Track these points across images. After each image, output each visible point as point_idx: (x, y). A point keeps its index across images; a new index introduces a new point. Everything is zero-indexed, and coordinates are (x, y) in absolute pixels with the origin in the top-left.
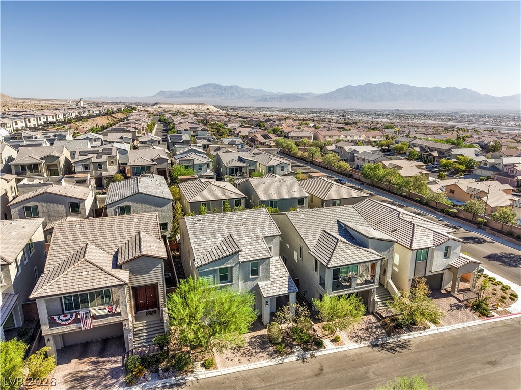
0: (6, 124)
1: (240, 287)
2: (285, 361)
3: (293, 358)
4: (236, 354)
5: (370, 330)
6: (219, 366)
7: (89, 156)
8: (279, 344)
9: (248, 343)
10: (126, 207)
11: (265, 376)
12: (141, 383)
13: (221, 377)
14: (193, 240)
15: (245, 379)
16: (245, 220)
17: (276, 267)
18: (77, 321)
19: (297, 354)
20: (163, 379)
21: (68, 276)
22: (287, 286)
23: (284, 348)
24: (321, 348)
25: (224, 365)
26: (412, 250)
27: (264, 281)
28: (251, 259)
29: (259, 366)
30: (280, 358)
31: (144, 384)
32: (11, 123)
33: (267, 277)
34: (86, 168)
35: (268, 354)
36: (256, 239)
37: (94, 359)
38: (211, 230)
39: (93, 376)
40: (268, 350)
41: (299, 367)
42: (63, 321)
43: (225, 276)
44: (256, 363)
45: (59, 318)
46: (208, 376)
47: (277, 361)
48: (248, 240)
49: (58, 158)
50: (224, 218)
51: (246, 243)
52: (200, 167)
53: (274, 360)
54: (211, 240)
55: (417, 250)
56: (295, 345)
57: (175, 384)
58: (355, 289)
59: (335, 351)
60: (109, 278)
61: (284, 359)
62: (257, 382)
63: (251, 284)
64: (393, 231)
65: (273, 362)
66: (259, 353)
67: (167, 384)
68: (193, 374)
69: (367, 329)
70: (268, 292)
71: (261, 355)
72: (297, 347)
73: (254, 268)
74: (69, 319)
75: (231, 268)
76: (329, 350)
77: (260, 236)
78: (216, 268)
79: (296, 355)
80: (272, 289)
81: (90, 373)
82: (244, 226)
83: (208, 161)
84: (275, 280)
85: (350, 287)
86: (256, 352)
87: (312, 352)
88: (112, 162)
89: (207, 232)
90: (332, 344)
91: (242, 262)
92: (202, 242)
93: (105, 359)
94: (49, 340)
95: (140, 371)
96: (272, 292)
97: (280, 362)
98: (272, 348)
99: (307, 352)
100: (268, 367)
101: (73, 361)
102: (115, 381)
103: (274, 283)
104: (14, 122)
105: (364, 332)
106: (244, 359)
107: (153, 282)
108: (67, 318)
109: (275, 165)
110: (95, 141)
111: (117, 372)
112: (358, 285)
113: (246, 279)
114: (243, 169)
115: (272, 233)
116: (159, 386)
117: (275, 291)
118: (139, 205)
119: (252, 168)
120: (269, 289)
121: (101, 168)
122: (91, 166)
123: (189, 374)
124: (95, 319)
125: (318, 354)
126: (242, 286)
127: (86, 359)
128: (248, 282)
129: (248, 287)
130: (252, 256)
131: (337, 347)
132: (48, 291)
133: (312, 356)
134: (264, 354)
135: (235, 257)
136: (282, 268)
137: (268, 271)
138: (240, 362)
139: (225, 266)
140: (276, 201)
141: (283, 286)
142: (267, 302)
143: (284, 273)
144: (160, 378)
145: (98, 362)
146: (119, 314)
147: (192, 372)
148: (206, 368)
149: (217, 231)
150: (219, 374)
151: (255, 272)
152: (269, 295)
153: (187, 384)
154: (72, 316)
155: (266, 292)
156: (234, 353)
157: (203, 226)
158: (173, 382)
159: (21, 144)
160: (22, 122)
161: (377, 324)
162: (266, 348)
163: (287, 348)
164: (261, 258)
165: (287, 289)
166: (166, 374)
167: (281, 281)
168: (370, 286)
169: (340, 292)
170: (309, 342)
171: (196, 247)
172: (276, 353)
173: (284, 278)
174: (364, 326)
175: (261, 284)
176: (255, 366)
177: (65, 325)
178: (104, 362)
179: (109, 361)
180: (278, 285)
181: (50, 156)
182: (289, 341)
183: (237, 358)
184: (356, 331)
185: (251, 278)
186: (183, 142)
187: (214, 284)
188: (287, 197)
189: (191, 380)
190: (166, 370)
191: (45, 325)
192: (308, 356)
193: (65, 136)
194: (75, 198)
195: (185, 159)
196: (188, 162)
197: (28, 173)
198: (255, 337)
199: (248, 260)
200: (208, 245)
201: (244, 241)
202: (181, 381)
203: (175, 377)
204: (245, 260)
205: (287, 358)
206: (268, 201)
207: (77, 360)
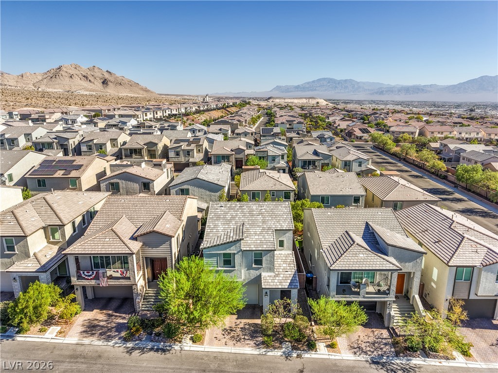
0: (138, 115)
1: (242, 274)
2: (269, 354)
3: (278, 353)
4: (225, 336)
5: (376, 345)
6: (205, 343)
7: (182, 144)
8: (268, 336)
9: (241, 328)
10: (186, 189)
11: (243, 363)
12: (136, 341)
13: (202, 353)
14: (208, 224)
15: (223, 360)
16: (264, 211)
17: (285, 261)
18: (97, 278)
19: (284, 349)
20: (154, 342)
21: (95, 240)
22: (289, 281)
23: (273, 341)
24: (312, 350)
25: (211, 343)
26: (449, 266)
27: (267, 272)
28: (254, 249)
29: (242, 352)
30: (265, 350)
31: (137, 342)
32: (142, 115)
33: (271, 269)
34: (178, 155)
35: (255, 343)
36: (266, 230)
37: (110, 312)
38: (228, 217)
39: (103, 327)
40: (257, 339)
41: (279, 363)
42: (86, 276)
43: (228, 261)
44: (241, 349)
45: (84, 273)
46: (192, 349)
47: (261, 352)
48: (259, 230)
49: (156, 144)
50: (245, 207)
51: (255, 233)
52: (274, 159)
53: (258, 350)
54: (224, 226)
55: (457, 267)
56: (286, 341)
57: (161, 349)
58: (364, 297)
59: (327, 357)
60: (123, 247)
61: (269, 351)
62: (232, 366)
63: (254, 274)
64: (436, 242)
65: (256, 352)
66: (248, 340)
67: (156, 347)
68: (180, 344)
69: (374, 344)
70: (268, 284)
71: (248, 342)
72: (287, 343)
73: (257, 259)
74: (91, 275)
75: (234, 254)
76: (320, 354)
77: (272, 228)
78: (219, 252)
79: (282, 351)
80: (273, 281)
81: (102, 324)
82: (260, 216)
83: (283, 153)
84: (280, 273)
85: (358, 293)
86: (244, 339)
87: (300, 352)
88: (199, 150)
89: (224, 218)
90: (326, 349)
91: (244, 250)
92: (216, 226)
93: (118, 314)
94: (77, 289)
95: (137, 330)
96: (272, 284)
97: (264, 353)
98: (261, 338)
99: (295, 351)
100: (249, 355)
101: (95, 311)
102: (117, 334)
103: (277, 275)
104: (144, 114)
105: (369, 346)
106: (231, 343)
107: (162, 256)
108: (89, 274)
109: (351, 160)
110: (199, 131)
111: (121, 327)
112: (368, 293)
113: (249, 268)
114: (316, 163)
115: (286, 226)
116: (148, 347)
117: (275, 284)
118: (196, 189)
119: (326, 162)
120: (270, 281)
121: (189, 155)
122: (181, 153)
123: (177, 343)
124: (110, 279)
125: (307, 355)
126: (245, 273)
127: (104, 311)
128: (251, 271)
129: (251, 275)
130: (256, 246)
131: (330, 353)
132: (77, 250)
133: (299, 356)
134: (252, 343)
135: (238, 245)
136: (291, 263)
137: (272, 262)
138: (226, 344)
139: (228, 251)
140: (328, 197)
141: (285, 281)
142: (266, 293)
143: (291, 268)
144: (152, 341)
145: (112, 316)
146: (129, 278)
147: (180, 342)
148: (193, 342)
149: (233, 218)
150: (202, 349)
151: (259, 262)
152: (268, 287)
153: (171, 352)
154: (93, 273)
155: (266, 284)
156: (224, 335)
157: (223, 213)
158: (161, 347)
159: (139, 132)
160: (150, 114)
161: (388, 340)
162: (257, 337)
163: (276, 342)
164: (264, 249)
165: (288, 284)
166: (157, 338)
167: (285, 276)
168: (384, 298)
169: (346, 297)
170: (301, 341)
171: (209, 230)
172: (263, 344)
173: (290, 273)
174: (371, 340)
175: (264, 274)
176: (238, 351)
177: (88, 279)
178: (116, 316)
179: (120, 316)
180: (281, 278)
181: (151, 143)
182: (281, 336)
183: (225, 340)
184: (360, 342)
185: (254, 267)
186: (273, 135)
187: (218, 267)
188: (341, 193)
189: (176, 349)
190: (158, 335)
191: (74, 277)
192: (295, 355)
193: (175, 127)
194: (147, 179)
195: (262, 150)
196: (263, 153)
197: (134, 156)
198: (249, 324)
199: (251, 249)
200: (220, 231)
201: (254, 230)
202: (168, 348)
203: (164, 343)
204: (248, 249)
205: (272, 351)
206: (319, 196)
207: (98, 311)
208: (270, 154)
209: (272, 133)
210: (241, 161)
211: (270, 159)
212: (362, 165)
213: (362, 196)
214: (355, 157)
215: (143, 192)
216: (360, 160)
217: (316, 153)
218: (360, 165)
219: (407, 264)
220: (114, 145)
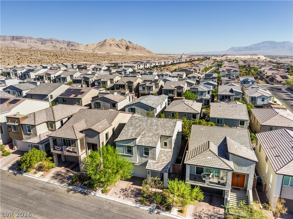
0: (134, 66)
1: (137, 159)
2: (140, 208)
3: (147, 208)
4: (121, 193)
5: (212, 217)
6: (109, 194)
7: (147, 82)
8: (144, 197)
9: (132, 190)
10: (134, 108)
11: (123, 209)
12: (74, 186)
13: (104, 199)
14: (125, 128)
15: (113, 205)
16: (160, 123)
17: (166, 155)
18: (62, 150)
19: (151, 207)
20: (82, 188)
21: (63, 130)
22: (163, 167)
23: (146, 201)
24: (168, 211)
25: (111, 195)
26: (276, 174)
27: (152, 160)
29: (126, 203)
30: (140, 205)
31: (75, 187)
32: (137, 66)
33: (154, 158)
34: (144, 89)
35: (135, 200)
36: (155, 135)
37: (69, 169)
38: (137, 125)
39: (63, 176)
40: (138, 198)
41: (144, 214)
42: (57, 148)
43: (130, 150)
44: (126, 201)
45: (56, 147)
46: (100, 196)
47: (137, 206)
48: (151, 134)
49: (132, 83)
50: (149, 120)
51: (148, 136)
52: (202, 93)
53: (136, 204)
54: (133, 130)
55: (284, 175)
56: (155, 203)
57: (84, 193)
58: (208, 185)
59: (176, 217)
60: (73, 136)
61: (141, 206)
62: (116, 210)
63: (144, 160)
64: (277, 156)
65: (134, 205)
66: (132, 197)
67: (82, 191)
68: (95, 192)
69: (211, 216)
70: (150, 167)
71: (132, 199)
72: (154, 204)
73: (146, 151)
75: (133, 147)
76: (172, 215)
77: (159, 134)
78: (124, 145)
79: (149, 208)
80: (154, 166)
81: (63, 174)
82: (156, 127)
83: (209, 90)
84: (159, 162)
85: (204, 182)
86: (131, 196)
87: (160, 210)
89: (135, 126)
90: (177, 212)
91: (138, 145)
92: (128, 129)
93: (72, 171)
94: (54, 155)
95: (76, 181)
96: (152, 167)
97: (138, 207)
98: (140, 198)
99: (157, 209)
100: (129, 206)
101: (63, 167)
102: (67, 181)
103: (157, 163)
104: (139, 66)
105: (207, 216)
106: (122, 197)
108: (58, 148)
109: (257, 96)
110: (166, 76)
111: (70, 178)
112: (211, 182)
113: (142, 156)
115: (168, 134)
116: (79, 191)
117: (154, 167)
118: (139, 109)
119: (238, 97)
120: (152, 165)
121: (150, 89)
122: (146, 88)
123: (94, 191)
124: (68, 152)
125: (163, 214)
126: (139, 159)
127: (66, 168)
128: (143, 158)
129: (143, 160)
130: (145, 144)
131: (178, 215)
132: (53, 134)
133: (158, 213)
134: (134, 200)
135: (134, 141)
136: (168, 157)
137: (154, 154)
138: (119, 197)
139: (129, 145)
140: (222, 119)
141: (161, 167)
142: (149, 172)
143: (168, 160)
144: (81, 188)
145: (69, 171)
146: (76, 153)
147: (95, 191)
148: (102, 192)
149: (140, 126)
150: (105, 197)
151: (147, 153)
152: (149, 169)
153: (89, 195)
154: (60, 147)
155: (149, 167)
156: (120, 192)
157: (135, 122)
158: (85, 192)
159: (129, 76)
160: (142, 65)
161: (222, 216)
162: (138, 197)
163: (148, 202)
165: (162, 169)
166: (84, 187)
167: (162, 164)
168: (222, 187)
169: (196, 183)
170: (163, 205)
171: (123, 132)
172: (140, 202)
173: (165, 162)
174: (210, 213)
175: (150, 161)
176: (124, 203)
177: (58, 150)
178: (71, 172)
179: (72, 172)
180: (159, 165)
182: (152, 199)
183: (120, 195)
184: (202, 213)
185: (144, 156)
187: (124, 153)
188: (231, 118)
189: (92, 194)
190: (85, 185)
191: (52, 148)
192: (156, 212)
193: (152, 73)
194: (114, 101)
195: (195, 87)
196: (195, 89)
197: (120, 89)
198: (137, 189)
199: (142, 145)
200: (129, 132)
201: (148, 134)
202: (88, 193)
203: (87, 190)
204: (140, 145)
205: (143, 207)
207: (64, 168)
208: (200, 90)
209: (212, 77)
210: (180, 93)
211: (199, 93)
212: (265, 100)
213: (246, 120)
214: (260, 95)
215: (112, 108)
216: (263, 97)
217: (231, 91)
218: (263, 100)
219: (243, 168)
220: (111, 83)
